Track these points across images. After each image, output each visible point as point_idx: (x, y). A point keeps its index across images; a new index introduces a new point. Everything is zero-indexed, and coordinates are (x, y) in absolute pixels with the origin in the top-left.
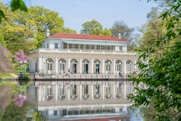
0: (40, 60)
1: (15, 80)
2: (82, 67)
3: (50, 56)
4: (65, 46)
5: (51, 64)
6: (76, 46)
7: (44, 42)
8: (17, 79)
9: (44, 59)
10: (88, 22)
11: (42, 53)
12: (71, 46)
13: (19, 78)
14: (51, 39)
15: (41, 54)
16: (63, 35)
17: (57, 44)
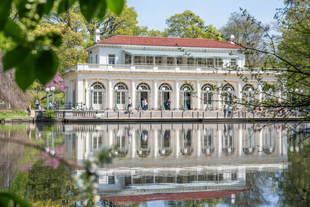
0: (80, 84)
1: (30, 122)
2: (159, 97)
3: (99, 78)
4: (128, 59)
5: (100, 93)
6: (149, 60)
7: (91, 52)
8: (33, 121)
9: (87, 83)
10: (176, 16)
11: (83, 73)
12: (139, 60)
13: (38, 117)
14: (102, 46)
15: (82, 75)
16: (125, 40)
17: (114, 56)
